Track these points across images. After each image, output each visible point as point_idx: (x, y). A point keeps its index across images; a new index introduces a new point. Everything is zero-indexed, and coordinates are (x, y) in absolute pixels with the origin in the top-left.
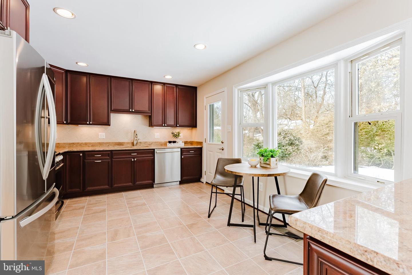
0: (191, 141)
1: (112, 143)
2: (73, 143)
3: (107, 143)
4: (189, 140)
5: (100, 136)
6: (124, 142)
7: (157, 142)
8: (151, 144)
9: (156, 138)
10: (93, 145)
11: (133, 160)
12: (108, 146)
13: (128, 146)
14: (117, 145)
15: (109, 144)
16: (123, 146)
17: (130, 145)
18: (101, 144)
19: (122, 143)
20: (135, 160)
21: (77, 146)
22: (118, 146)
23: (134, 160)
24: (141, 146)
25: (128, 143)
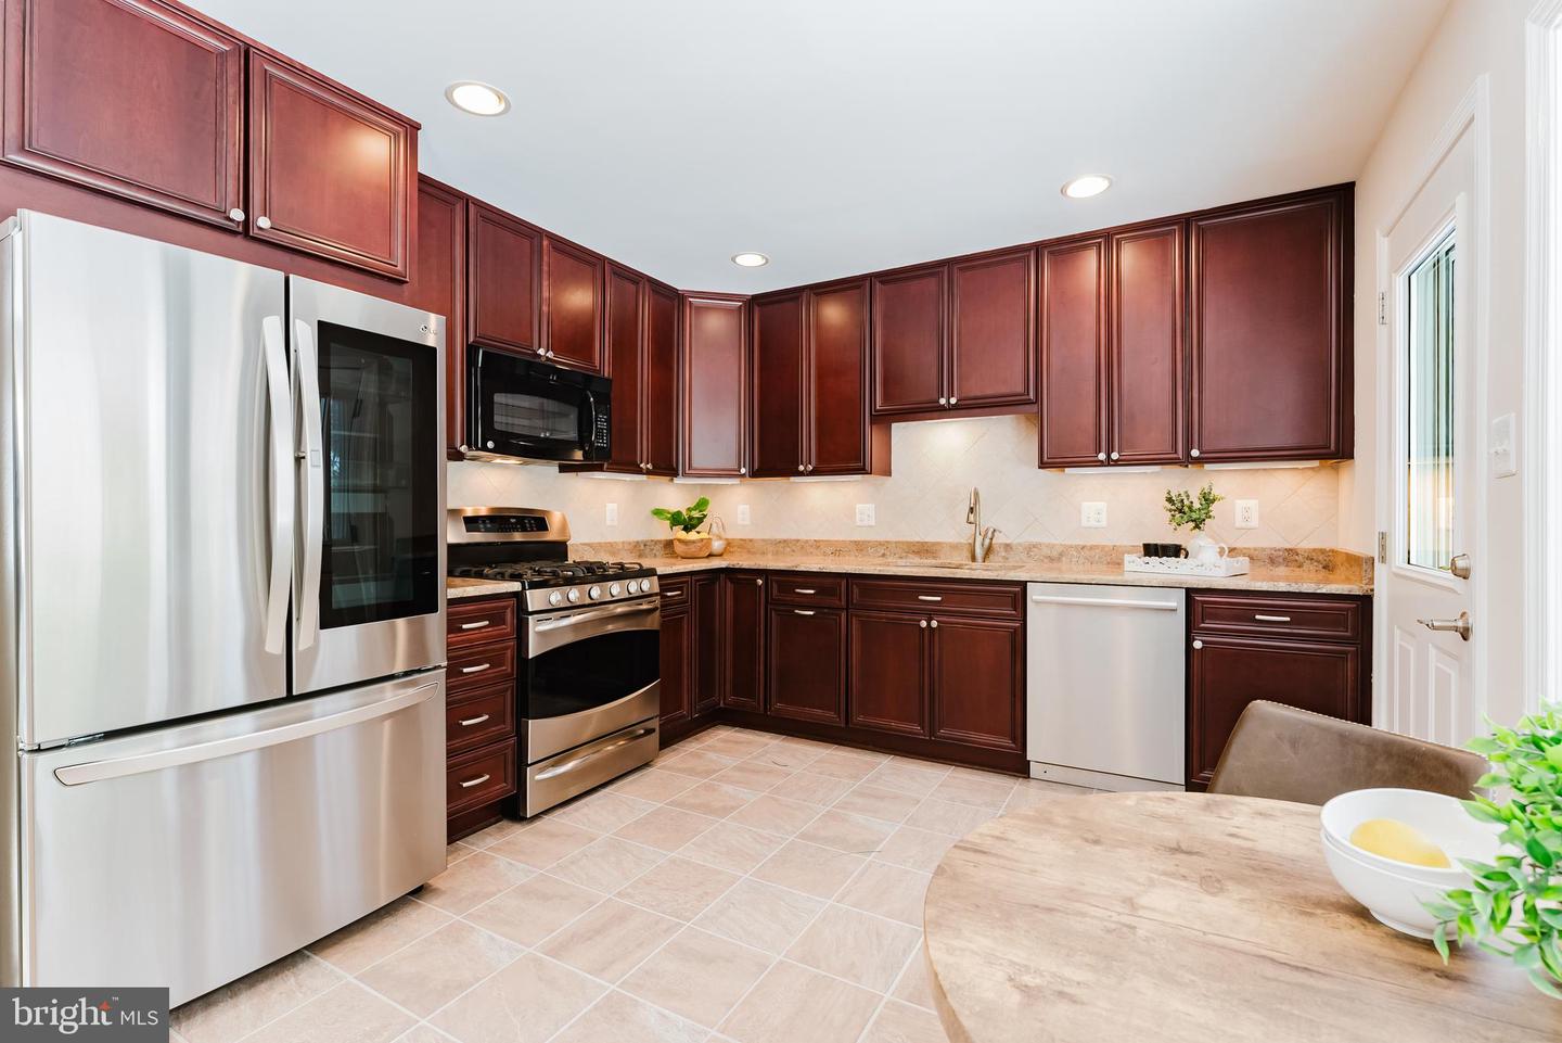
0: (1323, 551)
1: (896, 542)
2: (785, 541)
3: (881, 544)
4: (1307, 544)
5: (858, 517)
6: (939, 543)
7: (1092, 548)
8: (1061, 555)
9: (1086, 528)
10: (838, 550)
11: (924, 624)
12: (884, 555)
13: (956, 560)
14: (917, 553)
15: (884, 548)
16: (934, 558)
17: (961, 558)
18: (860, 547)
19: (934, 544)
20: (934, 624)
21: (793, 551)
22: (917, 560)
23: (929, 624)
24: (1012, 561)
25: (955, 547)
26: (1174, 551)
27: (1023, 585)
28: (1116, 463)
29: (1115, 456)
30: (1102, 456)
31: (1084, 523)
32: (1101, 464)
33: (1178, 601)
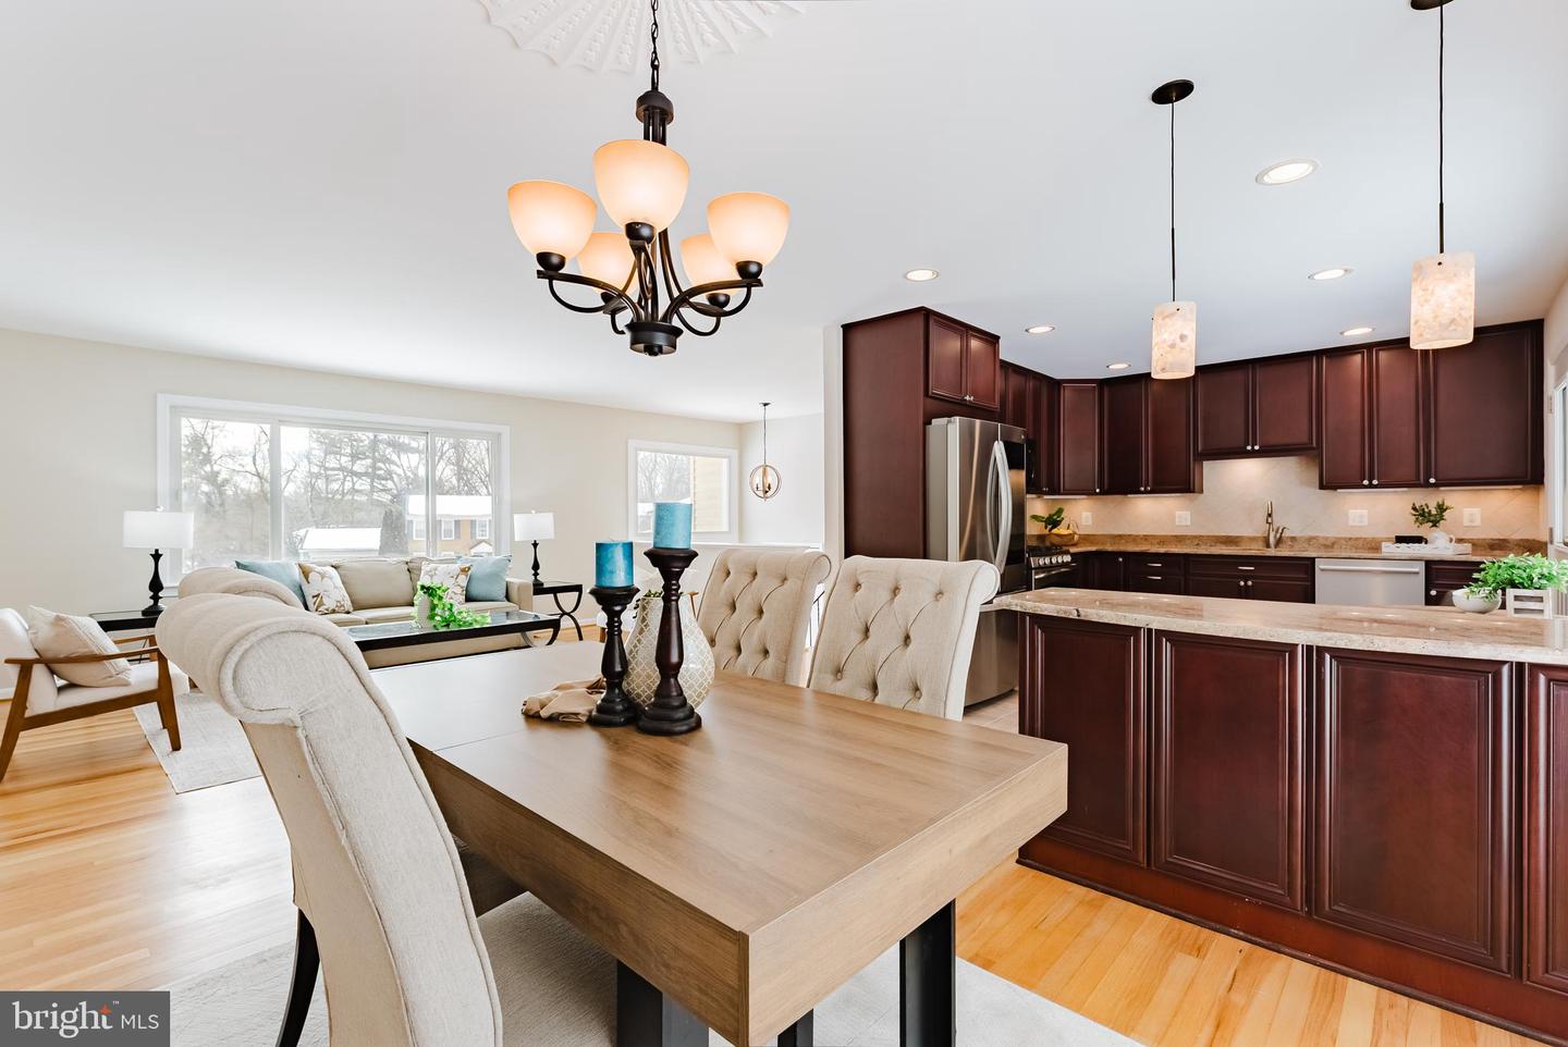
0: (1526, 540)
1: (1207, 536)
2: (1120, 536)
3: (1195, 537)
5: (1177, 520)
6: (1241, 537)
7: (1357, 539)
8: (1333, 544)
9: (1352, 527)
10: (1163, 540)
11: (1242, 583)
12: (1198, 544)
13: (1254, 546)
14: (1221, 543)
15: (1199, 539)
17: (1260, 544)
18: (1179, 539)
19: (1238, 537)
20: (1250, 583)
22: (1224, 547)
23: (1246, 583)
24: (1296, 547)
25: (1253, 539)
26: (1419, 540)
27: (1312, 560)
28: (1376, 487)
29: (1375, 482)
30: (1366, 482)
31: (1351, 523)
32: (1365, 487)
33: (1420, 568)
